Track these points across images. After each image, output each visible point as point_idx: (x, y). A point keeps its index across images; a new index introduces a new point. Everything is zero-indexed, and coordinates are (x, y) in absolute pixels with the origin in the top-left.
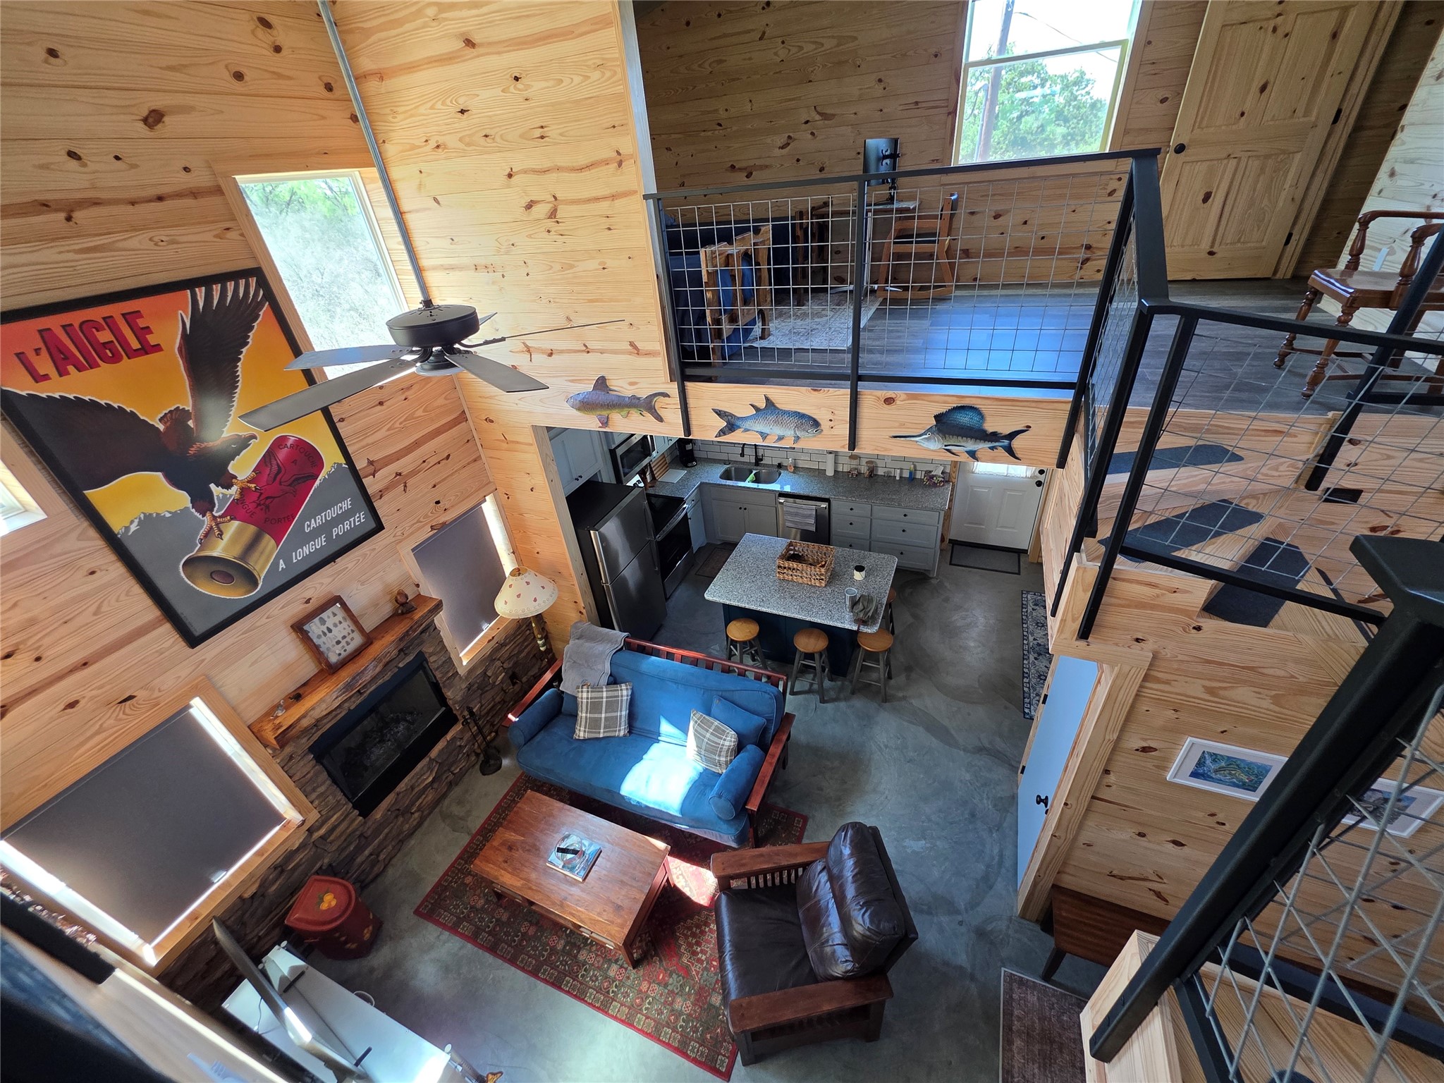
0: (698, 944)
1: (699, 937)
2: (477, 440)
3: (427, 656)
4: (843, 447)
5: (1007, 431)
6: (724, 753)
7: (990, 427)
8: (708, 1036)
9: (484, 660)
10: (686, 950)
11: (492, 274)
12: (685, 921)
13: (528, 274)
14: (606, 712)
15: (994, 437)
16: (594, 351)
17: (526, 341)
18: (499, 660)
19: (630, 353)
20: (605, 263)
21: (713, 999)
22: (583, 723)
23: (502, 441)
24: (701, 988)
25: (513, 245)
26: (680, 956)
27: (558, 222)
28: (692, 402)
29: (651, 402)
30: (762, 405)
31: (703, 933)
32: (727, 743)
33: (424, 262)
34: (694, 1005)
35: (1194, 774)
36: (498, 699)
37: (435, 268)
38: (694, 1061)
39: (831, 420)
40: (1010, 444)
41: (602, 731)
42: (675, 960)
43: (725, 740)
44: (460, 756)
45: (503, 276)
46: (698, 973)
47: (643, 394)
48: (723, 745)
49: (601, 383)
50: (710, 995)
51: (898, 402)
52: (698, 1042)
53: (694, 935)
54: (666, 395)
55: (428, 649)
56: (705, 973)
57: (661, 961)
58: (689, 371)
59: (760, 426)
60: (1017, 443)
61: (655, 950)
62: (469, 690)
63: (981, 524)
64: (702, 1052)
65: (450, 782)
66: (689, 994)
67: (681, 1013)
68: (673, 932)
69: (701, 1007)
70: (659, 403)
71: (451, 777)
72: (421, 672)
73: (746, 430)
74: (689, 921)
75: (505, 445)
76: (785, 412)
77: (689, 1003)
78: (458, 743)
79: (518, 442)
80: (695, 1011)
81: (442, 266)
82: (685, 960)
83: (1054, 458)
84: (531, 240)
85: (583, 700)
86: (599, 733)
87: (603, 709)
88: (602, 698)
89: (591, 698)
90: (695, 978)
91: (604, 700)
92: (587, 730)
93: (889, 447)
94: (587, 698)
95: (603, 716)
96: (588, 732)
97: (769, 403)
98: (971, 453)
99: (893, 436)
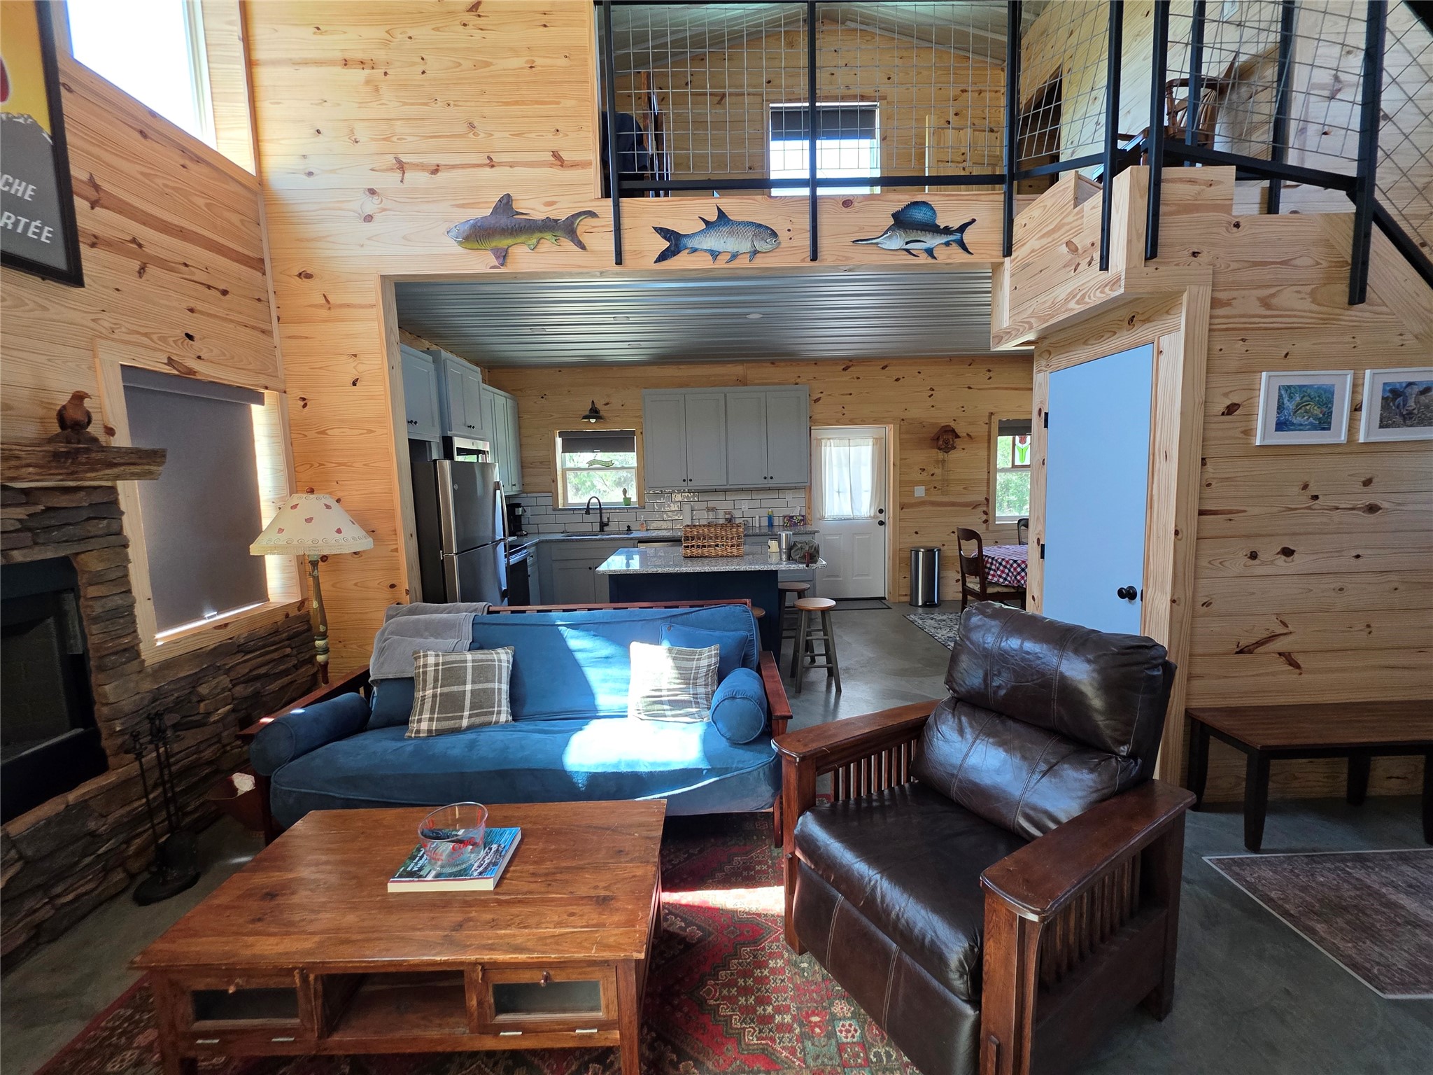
0: (763, 1001)
1: (759, 990)
2: (273, 306)
3: (82, 580)
4: (803, 260)
5: (956, 226)
6: (701, 681)
7: (941, 222)
9: (198, 656)
10: (744, 1021)
11: (367, 71)
12: (715, 976)
13: (423, 72)
14: (473, 682)
15: (947, 231)
16: (501, 164)
17: (400, 156)
18: (227, 672)
19: (551, 165)
20: (534, 62)
22: (428, 706)
23: (321, 306)
25: (410, 38)
26: (738, 1038)
27: (479, 16)
28: (626, 222)
29: (573, 223)
30: (713, 217)
31: (762, 980)
32: (704, 663)
33: (260, 54)
35: (1281, 426)
36: (208, 754)
37: (275, 63)
39: (789, 230)
40: (962, 237)
41: (466, 713)
42: (730, 1049)
43: (699, 659)
44: (88, 860)
45: (386, 74)
46: (793, 1051)
47: (562, 215)
48: (698, 668)
49: (506, 203)
51: (856, 204)
53: (746, 991)
54: (592, 214)
55: (92, 562)
56: (808, 1044)
57: (698, 1064)
58: (627, 185)
59: (712, 242)
60: (968, 237)
61: (677, 1050)
62: (154, 700)
63: (837, 576)
65: (39, 926)
68: (702, 1003)
70: (583, 226)
71: (47, 913)
72: (51, 621)
73: (694, 250)
74: (723, 973)
75: (324, 313)
76: (740, 223)
78: (92, 825)
79: (348, 306)
81: (291, 60)
82: (751, 1039)
83: (998, 250)
84: (438, 33)
85: (428, 669)
86: (461, 717)
87: (469, 678)
88: (465, 661)
89: (443, 664)
90: (794, 1062)
91: (469, 664)
92: (436, 716)
93: (850, 255)
94: (437, 665)
95: (469, 687)
96: (438, 719)
97: (721, 214)
98: (930, 252)
99: (853, 242)
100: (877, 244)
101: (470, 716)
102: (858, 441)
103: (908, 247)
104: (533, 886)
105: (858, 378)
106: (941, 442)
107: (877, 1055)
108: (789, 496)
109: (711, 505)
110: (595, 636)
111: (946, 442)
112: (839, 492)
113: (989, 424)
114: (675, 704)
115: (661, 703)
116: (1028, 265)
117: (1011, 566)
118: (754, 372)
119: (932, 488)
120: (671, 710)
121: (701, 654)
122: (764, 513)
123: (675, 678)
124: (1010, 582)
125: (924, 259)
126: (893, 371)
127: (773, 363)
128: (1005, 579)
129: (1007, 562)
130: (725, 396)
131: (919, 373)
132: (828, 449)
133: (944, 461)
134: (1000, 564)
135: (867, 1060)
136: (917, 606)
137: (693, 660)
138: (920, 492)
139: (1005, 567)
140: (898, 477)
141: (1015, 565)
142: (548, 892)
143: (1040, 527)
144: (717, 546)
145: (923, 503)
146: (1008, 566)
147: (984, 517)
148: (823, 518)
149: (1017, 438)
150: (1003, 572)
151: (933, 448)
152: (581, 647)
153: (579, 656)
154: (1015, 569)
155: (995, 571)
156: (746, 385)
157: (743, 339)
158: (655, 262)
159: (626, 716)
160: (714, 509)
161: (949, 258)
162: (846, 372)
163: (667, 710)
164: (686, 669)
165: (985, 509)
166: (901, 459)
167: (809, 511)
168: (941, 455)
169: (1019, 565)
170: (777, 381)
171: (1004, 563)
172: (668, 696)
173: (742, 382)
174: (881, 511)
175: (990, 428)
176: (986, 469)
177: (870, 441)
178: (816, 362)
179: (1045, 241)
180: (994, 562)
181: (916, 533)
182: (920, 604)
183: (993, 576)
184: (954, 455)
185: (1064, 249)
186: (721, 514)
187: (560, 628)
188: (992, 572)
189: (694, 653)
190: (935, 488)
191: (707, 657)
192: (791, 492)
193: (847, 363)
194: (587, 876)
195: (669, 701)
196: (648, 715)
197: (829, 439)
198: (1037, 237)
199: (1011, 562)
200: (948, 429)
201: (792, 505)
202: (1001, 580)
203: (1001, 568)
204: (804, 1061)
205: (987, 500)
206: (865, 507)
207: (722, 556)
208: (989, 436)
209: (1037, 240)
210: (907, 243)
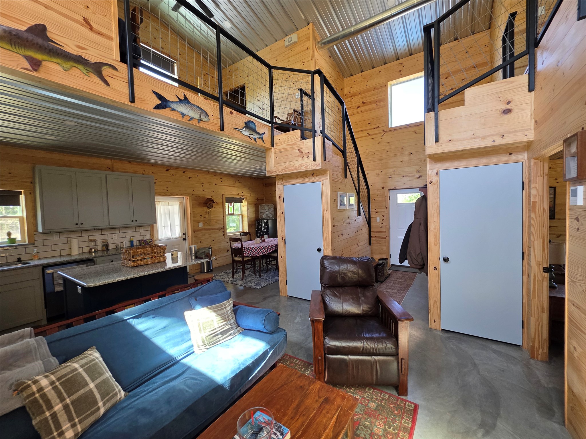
4: (218, 130)
6: (230, 317)
8: (396, 412)
14: (93, 380)
15: (259, 134)
21: (372, 407)
24: (366, 413)
29: (98, 67)
32: (229, 308)
34: (378, 419)
38: (414, 421)
39: (213, 115)
40: (262, 137)
43: (225, 308)
47: (92, 59)
48: (227, 311)
49: (40, 31)
50: (370, 409)
52: (402, 421)
54: (113, 67)
59: (181, 108)
64: (407, 417)
66: (371, 422)
67: (385, 430)
69: (379, 415)
70: (107, 71)
73: (173, 110)
76: (194, 105)
77: (377, 423)
80: (382, 419)
83: (271, 144)
85: (45, 390)
86: (99, 409)
87: (88, 379)
88: (76, 369)
89: (58, 379)
90: (360, 417)
91: (81, 370)
92: (77, 420)
93: (233, 133)
94: (52, 383)
95: (92, 385)
96: (80, 422)
97: (186, 98)
98: (255, 139)
99: (234, 128)
100: (241, 131)
101: (104, 404)
102: (173, 203)
103: (250, 136)
104: (300, 421)
105: (173, 175)
106: (208, 205)
107: (367, 397)
108: (142, 230)
109: (91, 238)
110: (153, 318)
111: (210, 205)
112: (164, 227)
113: (222, 198)
114: (223, 333)
115: (217, 335)
116: (282, 152)
117: (252, 249)
118: (117, 165)
119: (205, 223)
120: (222, 336)
121: (225, 305)
122: (128, 239)
123: (220, 320)
124: (252, 255)
125: (253, 141)
126: (188, 174)
127: (129, 162)
128: (250, 254)
129: (250, 248)
130: (106, 175)
131: (198, 176)
132: (159, 206)
133: (209, 212)
134: (248, 249)
135: (367, 400)
136: (204, 272)
137: (223, 309)
138: (201, 225)
139: (250, 250)
140: (192, 219)
141: (253, 249)
142: (308, 417)
143: (283, 234)
144: (152, 258)
145: (202, 229)
146: (251, 250)
147: (223, 233)
148: (158, 240)
149: (229, 204)
150: (249, 252)
151: (204, 207)
152: (147, 328)
153: (146, 333)
154: (254, 250)
155: (246, 252)
156: (113, 171)
157: (110, 145)
158: (154, 109)
159: (194, 352)
160: (95, 240)
161: (259, 143)
162: (167, 172)
163: (220, 337)
164: (223, 314)
165: (223, 230)
166: (193, 211)
167: (153, 237)
168: (208, 210)
169: (255, 249)
170: (132, 171)
171: (249, 249)
172: (220, 330)
173: (111, 169)
174: (184, 234)
175: (223, 200)
176: (222, 215)
177: (178, 203)
178: (153, 165)
179: (289, 147)
180: (245, 249)
181: (200, 242)
182: (205, 272)
183: (245, 254)
184: (212, 210)
185: (297, 151)
186: (99, 243)
187: (128, 321)
188: (245, 253)
189: (222, 306)
190: (206, 223)
191: (228, 305)
192: (143, 227)
193: (168, 168)
194: (308, 401)
195: (221, 333)
196: (210, 345)
197: (159, 202)
198: (286, 144)
199: (252, 248)
200: (211, 199)
201: (144, 234)
202: (249, 255)
203: (248, 250)
204: (360, 414)
205: (224, 227)
206: (177, 233)
207: (155, 263)
208: (223, 203)
209: (286, 145)
210: (250, 134)
